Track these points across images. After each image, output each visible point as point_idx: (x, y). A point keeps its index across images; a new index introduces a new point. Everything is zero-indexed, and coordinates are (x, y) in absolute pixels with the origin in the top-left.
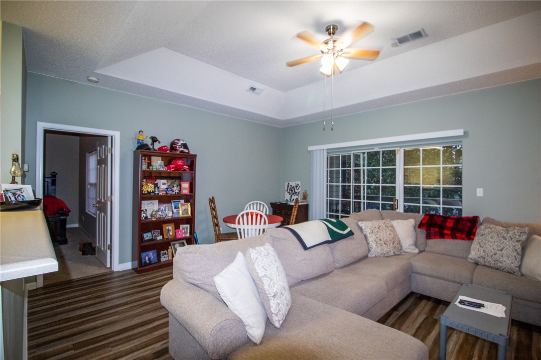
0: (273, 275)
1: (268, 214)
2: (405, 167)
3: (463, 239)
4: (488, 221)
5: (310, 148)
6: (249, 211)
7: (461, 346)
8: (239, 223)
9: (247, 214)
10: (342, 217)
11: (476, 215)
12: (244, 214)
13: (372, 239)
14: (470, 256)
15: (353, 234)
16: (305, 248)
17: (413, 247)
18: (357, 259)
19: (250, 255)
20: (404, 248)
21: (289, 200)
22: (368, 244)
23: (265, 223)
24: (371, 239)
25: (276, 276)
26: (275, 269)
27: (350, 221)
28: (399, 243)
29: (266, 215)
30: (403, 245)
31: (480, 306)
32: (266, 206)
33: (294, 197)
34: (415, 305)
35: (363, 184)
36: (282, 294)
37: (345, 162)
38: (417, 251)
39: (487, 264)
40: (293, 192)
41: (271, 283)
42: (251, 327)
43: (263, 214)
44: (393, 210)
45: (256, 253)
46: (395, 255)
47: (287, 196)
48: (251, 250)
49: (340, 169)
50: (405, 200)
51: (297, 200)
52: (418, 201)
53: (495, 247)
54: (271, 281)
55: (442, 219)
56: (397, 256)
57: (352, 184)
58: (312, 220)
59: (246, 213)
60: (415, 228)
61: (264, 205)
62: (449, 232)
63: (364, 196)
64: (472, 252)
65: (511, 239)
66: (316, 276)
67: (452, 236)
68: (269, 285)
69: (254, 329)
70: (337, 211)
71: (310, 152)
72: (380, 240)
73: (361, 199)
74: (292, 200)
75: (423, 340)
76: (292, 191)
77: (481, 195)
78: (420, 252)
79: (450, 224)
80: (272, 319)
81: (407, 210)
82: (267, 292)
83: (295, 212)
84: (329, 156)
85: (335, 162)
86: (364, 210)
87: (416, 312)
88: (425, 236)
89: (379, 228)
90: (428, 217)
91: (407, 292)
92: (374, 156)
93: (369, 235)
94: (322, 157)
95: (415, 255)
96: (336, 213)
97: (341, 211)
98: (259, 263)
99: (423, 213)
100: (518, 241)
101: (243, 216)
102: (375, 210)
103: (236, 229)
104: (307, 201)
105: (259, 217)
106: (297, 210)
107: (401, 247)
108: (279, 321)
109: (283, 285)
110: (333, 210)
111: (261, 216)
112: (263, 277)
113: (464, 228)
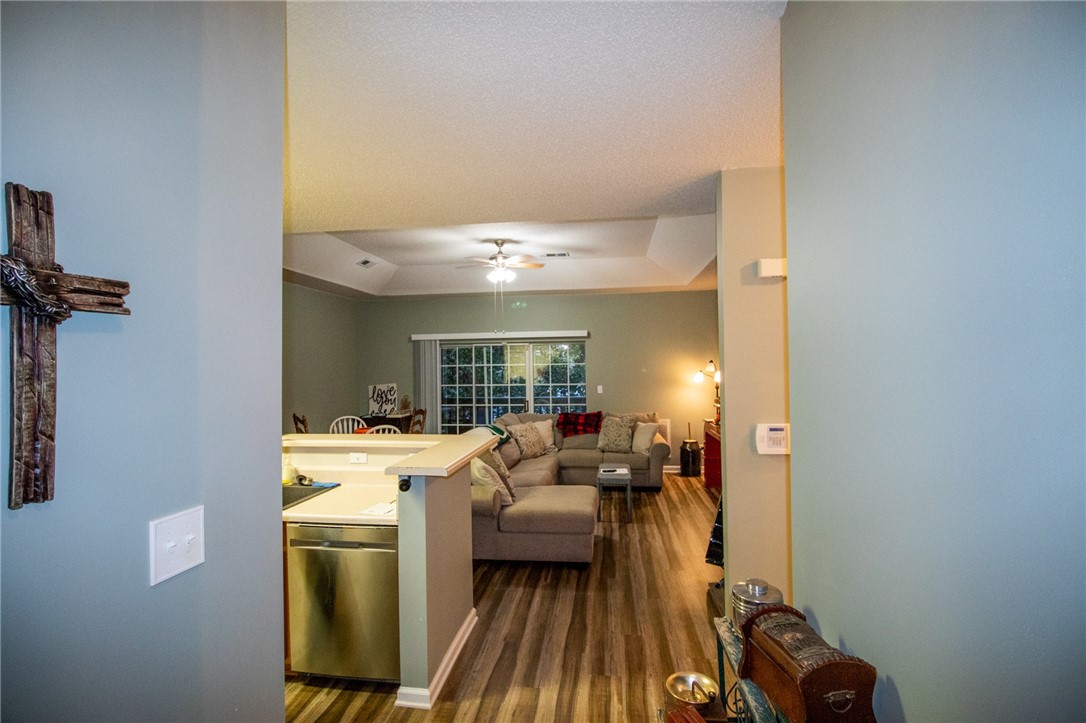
2: (534, 364)
4: (610, 414)
5: (415, 337)
11: (599, 411)
14: (598, 446)
15: (510, 438)
17: (553, 446)
20: (547, 448)
22: (520, 447)
30: (546, 445)
31: (614, 471)
33: (385, 407)
37: (465, 356)
38: (556, 449)
39: (611, 450)
40: (385, 399)
47: (373, 407)
49: (458, 366)
53: (615, 435)
55: (573, 416)
57: (474, 385)
60: (553, 426)
62: (582, 429)
63: (490, 401)
64: (599, 442)
65: (625, 426)
67: (584, 431)
71: (415, 342)
72: (529, 442)
73: (485, 403)
76: (382, 397)
77: (601, 392)
78: (559, 450)
79: (581, 421)
81: (538, 410)
84: (444, 350)
88: (562, 435)
89: (526, 431)
90: (563, 415)
93: (519, 439)
94: (433, 350)
100: (629, 427)
104: (409, 412)
113: (592, 423)
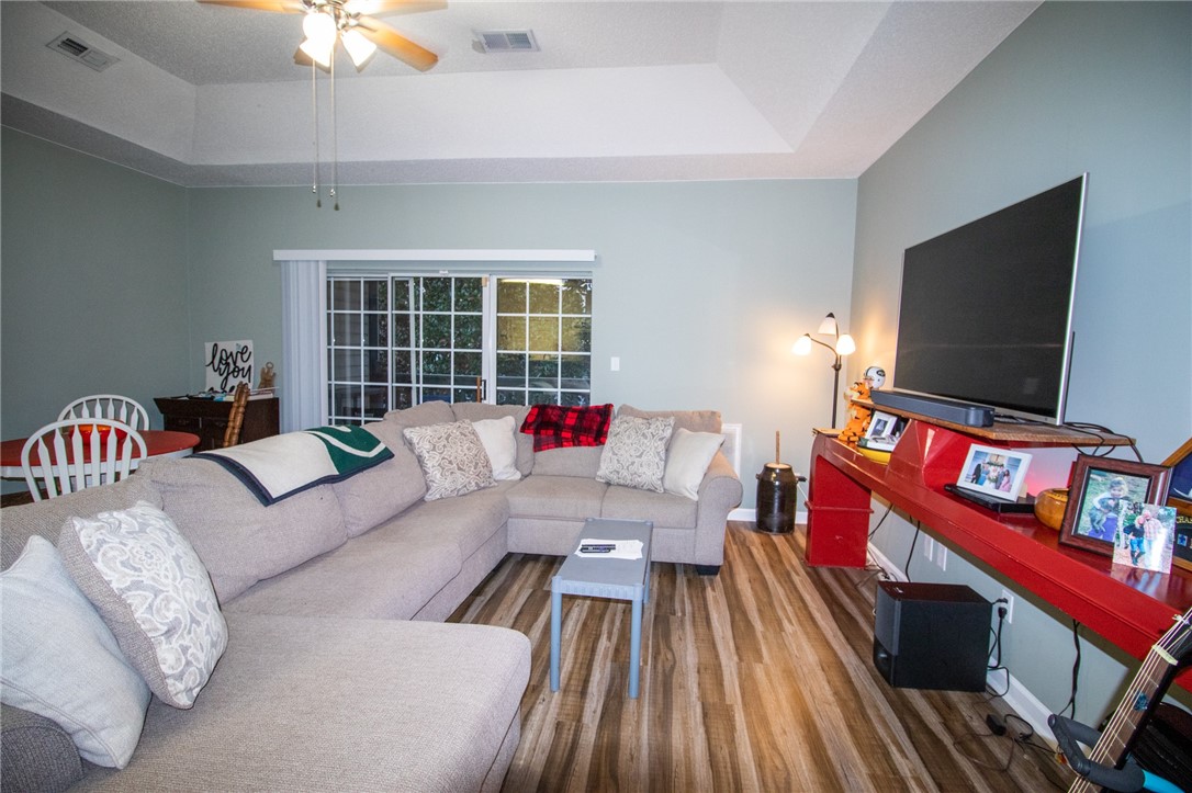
0: (163, 580)
1: (146, 428)
2: (499, 315)
3: (590, 444)
4: (626, 410)
5: (279, 255)
6: (74, 421)
7: (585, 624)
8: (35, 461)
9: (68, 433)
10: (366, 422)
11: (608, 403)
12: (52, 433)
13: (435, 462)
14: (598, 473)
15: (393, 456)
16: (265, 498)
17: (513, 470)
18: (401, 509)
19: (76, 537)
20: (496, 474)
21: (218, 388)
22: (426, 473)
23: (136, 453)
24: (431, 463)
25: (174, 579)
26: (169, 563)
27: (384, 430)
28: (487, 464)
29: (140, 431)
30: (494, 467)
31: (609, 548)
32: (138, 406)
33: (233, 382)
34: (514, 575)
35: (417, 349)
36: (194, 621)
37: (375, 292)
38: (518, 476)
39: (622, 482)
40: (232, 367)
41: (158, 600)
42: (92, 732)
43: (131, 431)
44: (475, 400)
45: (99, 529)
46: (480, 489)
47: (213, 380)
48: (77, 523)
49: (362, 312)
50: (499, 382)
51: (242, 387)
52: (522, 383)
53: (633, 453)
54: (156, 596)
55: (559, 412)
56: (482, 491)
57: (391, 348)
58: (289, 431)
59: (64, 430)
60: (515, 433)
61: (130, 408)
62: (570, 435)
63: (418, 377)
64: (602, 465)
65: (653, 436)
66: (298, 561)
67: (573, 442)
68: (150, 606)
69: (103, 733)
70: (356, 411)
71: (278, 263)
72: (450, 462)
73: (410, 382)
74: (227, 389)
75: (526, 633)
76: (227, 364)
77: (617, 369)
78: (525, 477)
79: (571, 421)
80: (167, 693)
81: (505, 399)
82: (143, 627)
83: (236, 420)
84: (332, 280)
85: (347, 296)
86: (418, 403)
87: (515, 588)
88: (532, 446)
89: (447, 439)
90: (537, 410)
91: (500, 555)
92: (442, 292)
93: (426, 455)
94: (313, 281)
95: (513, 484)
96: (353, 415)
97: (366, 411)
98: (111, 554)
99: (530, 403)
100: (661, 439)
101: (49, 439)
102: (441, 402)
103: (24, 479)
104: (273, 391)
105: (112, 439)
106: (244, 413)
107: (491, 472)
108: (191, 690)
109: (196, 598)
110: (345, 408)
111: (121, 435)
112: (128, 589)
113: (591, 425)
